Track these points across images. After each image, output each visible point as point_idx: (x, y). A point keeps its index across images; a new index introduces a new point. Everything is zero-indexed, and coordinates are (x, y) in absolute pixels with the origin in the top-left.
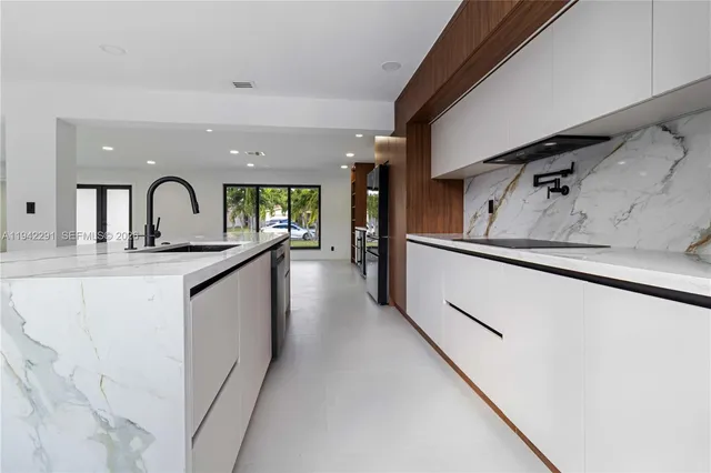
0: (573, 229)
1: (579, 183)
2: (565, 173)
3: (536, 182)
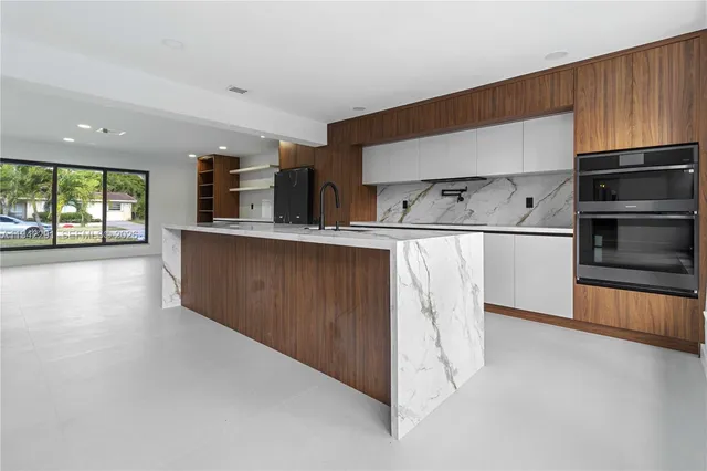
0: (466, 217)
1: (470, 196)
2: (462, 191)
3: (443, 193)
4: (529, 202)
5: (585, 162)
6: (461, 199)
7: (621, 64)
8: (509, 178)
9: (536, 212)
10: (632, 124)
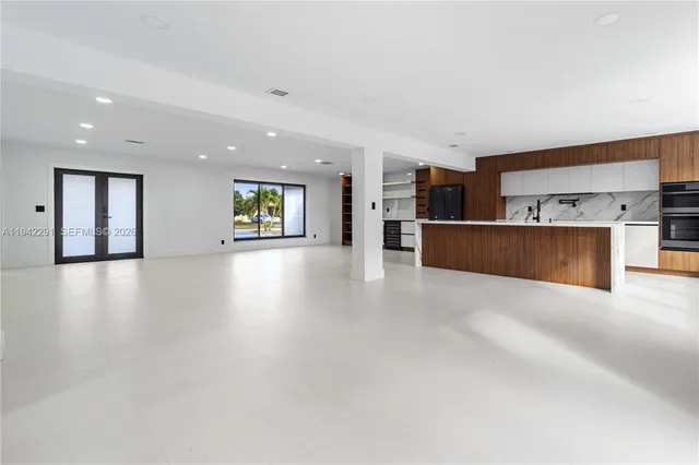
0: (578, 217)
1: (581, 204)
2: (575, 201)
3: (560, 202)
4: (624, 208)
5: (665, 187)
6: (574, 206)
7: (687, 138)
8: (609, 194)
9: (628, 213)
10: (693, 169)
